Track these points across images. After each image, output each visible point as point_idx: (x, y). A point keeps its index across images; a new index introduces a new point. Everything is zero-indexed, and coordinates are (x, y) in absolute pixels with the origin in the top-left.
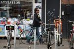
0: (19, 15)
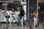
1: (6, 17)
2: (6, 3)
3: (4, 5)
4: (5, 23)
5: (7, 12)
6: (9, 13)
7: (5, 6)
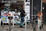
0: (16, 10)
1: (9, 18)
2: (9, 4)
3: (7, 5)
4: (7, 24)
5: (10, 13)
6: (12, 14)
7: (8, 7)
